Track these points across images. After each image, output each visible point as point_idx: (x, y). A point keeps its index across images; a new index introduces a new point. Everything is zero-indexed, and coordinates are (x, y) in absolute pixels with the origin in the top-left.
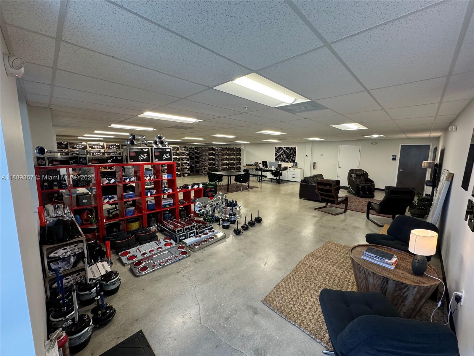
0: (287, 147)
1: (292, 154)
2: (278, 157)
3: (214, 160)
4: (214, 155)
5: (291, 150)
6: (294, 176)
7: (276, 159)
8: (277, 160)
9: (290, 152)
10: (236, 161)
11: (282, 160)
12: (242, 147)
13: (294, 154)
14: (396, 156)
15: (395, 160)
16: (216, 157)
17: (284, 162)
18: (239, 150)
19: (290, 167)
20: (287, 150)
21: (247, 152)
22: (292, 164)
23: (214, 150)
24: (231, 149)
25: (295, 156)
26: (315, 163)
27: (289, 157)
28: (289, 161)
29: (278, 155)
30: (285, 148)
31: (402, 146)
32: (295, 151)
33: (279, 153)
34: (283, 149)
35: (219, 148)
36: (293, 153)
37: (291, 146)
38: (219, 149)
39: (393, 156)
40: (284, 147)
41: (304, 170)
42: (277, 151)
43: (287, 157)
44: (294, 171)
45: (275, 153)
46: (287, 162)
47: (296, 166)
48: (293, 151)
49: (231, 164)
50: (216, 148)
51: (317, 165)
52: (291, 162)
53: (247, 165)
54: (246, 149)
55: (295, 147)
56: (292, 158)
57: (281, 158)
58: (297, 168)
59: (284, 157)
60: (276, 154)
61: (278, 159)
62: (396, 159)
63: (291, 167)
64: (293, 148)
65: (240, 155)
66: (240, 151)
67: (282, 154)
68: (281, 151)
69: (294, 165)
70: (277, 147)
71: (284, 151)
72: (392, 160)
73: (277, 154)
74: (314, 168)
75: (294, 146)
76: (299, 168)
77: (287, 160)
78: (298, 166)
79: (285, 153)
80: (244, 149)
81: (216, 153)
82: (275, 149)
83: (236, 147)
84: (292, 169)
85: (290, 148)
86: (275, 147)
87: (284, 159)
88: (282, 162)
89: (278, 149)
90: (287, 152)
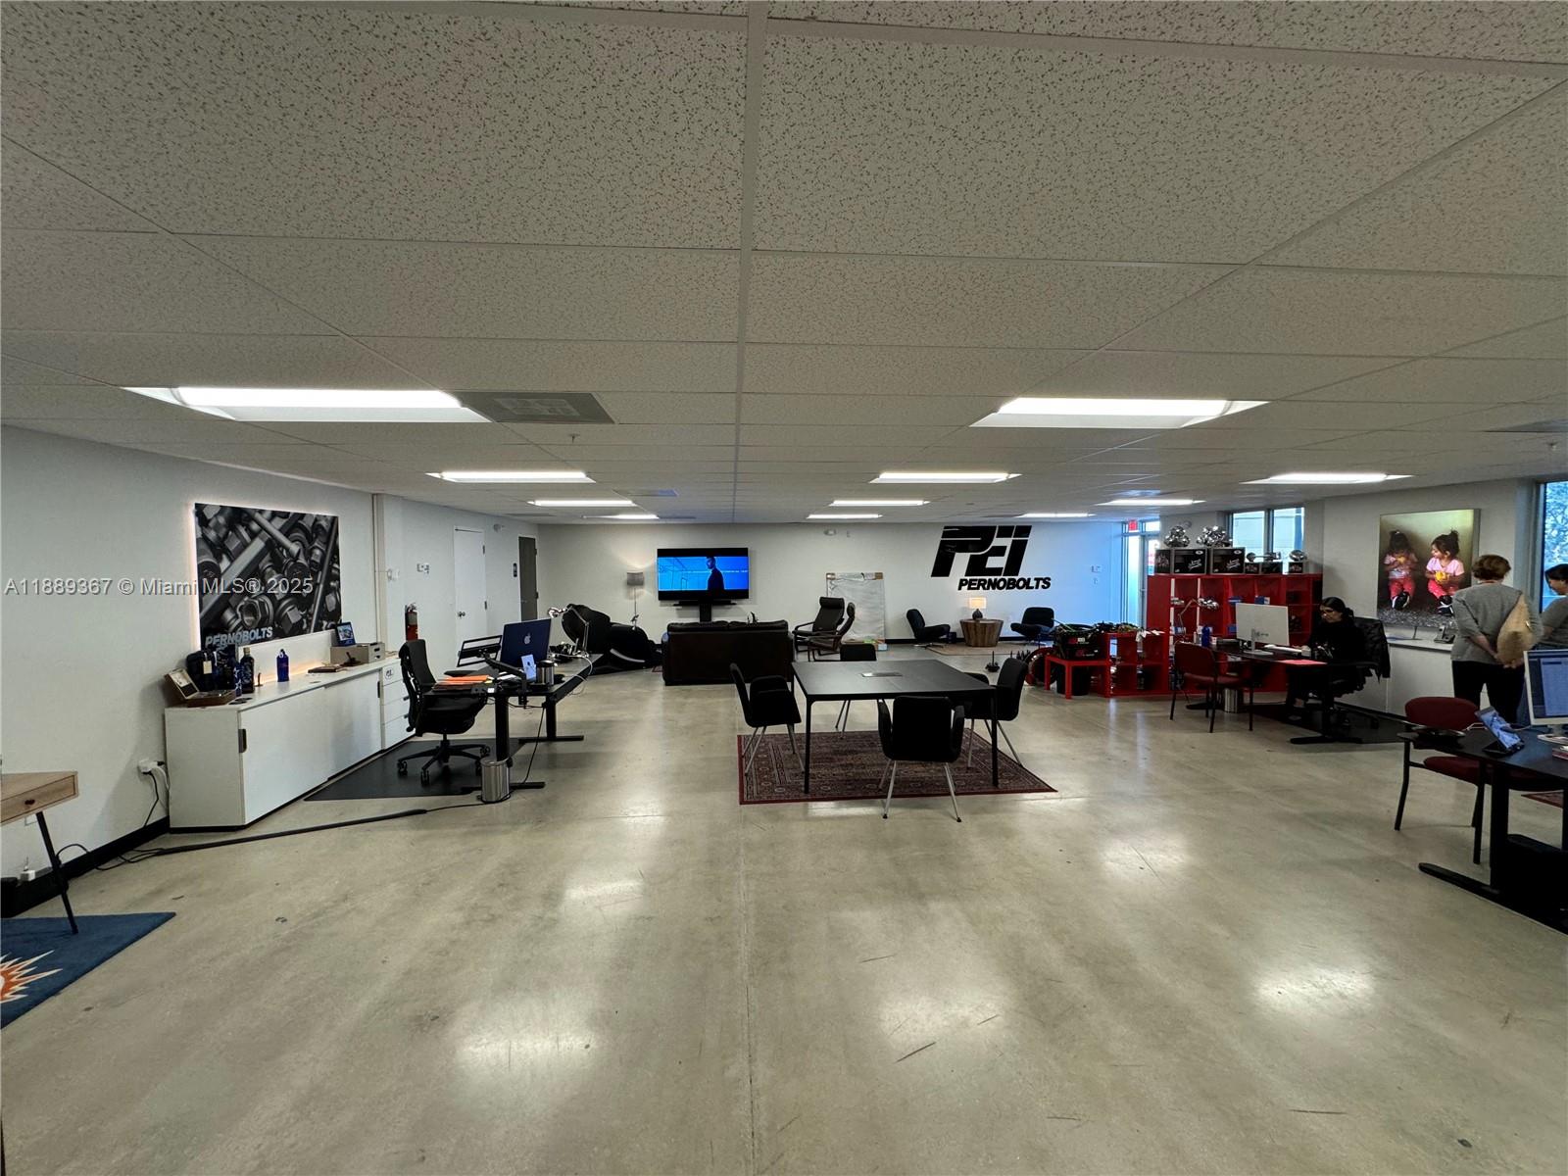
0: (292, 510)
1: (320, 566)
2: (224, 602)
5: (311, 541)
8: (224, 627)
9: (310, 552)
11: (261, 624)
13: (331, 567)
17: (279, 632)
20: (287, 535)
25: (337, 578)
27: (305, 593)
28: (309, 627)
30: (279, 523)
31: (519, 539)
32: (336, 551)
33: (232, 561)
34: (263, 528)
36: (322, 558)
37: (315, 513)
40: (269, 508)
42: (211, 545)
46: (297, 630)
48: (328, 542)
52: (319, 627)
55: (334, 521)
56: (323, 600)
57: (250, 609)
61: (228, 615)
64: (323, 523)
67: (253, 570)
68: (245, 546)
70: (213, 501)
71: (272, 545)
73: (219, 575)
75: (329, 514)
77: (294, 616)
79: (278, 566)
82: (195, 520)
85: (308, 523)
86: (197, 505)
87: (275, 609)
88: (266, 639)
89: (222, 520)
90: (288, 550)
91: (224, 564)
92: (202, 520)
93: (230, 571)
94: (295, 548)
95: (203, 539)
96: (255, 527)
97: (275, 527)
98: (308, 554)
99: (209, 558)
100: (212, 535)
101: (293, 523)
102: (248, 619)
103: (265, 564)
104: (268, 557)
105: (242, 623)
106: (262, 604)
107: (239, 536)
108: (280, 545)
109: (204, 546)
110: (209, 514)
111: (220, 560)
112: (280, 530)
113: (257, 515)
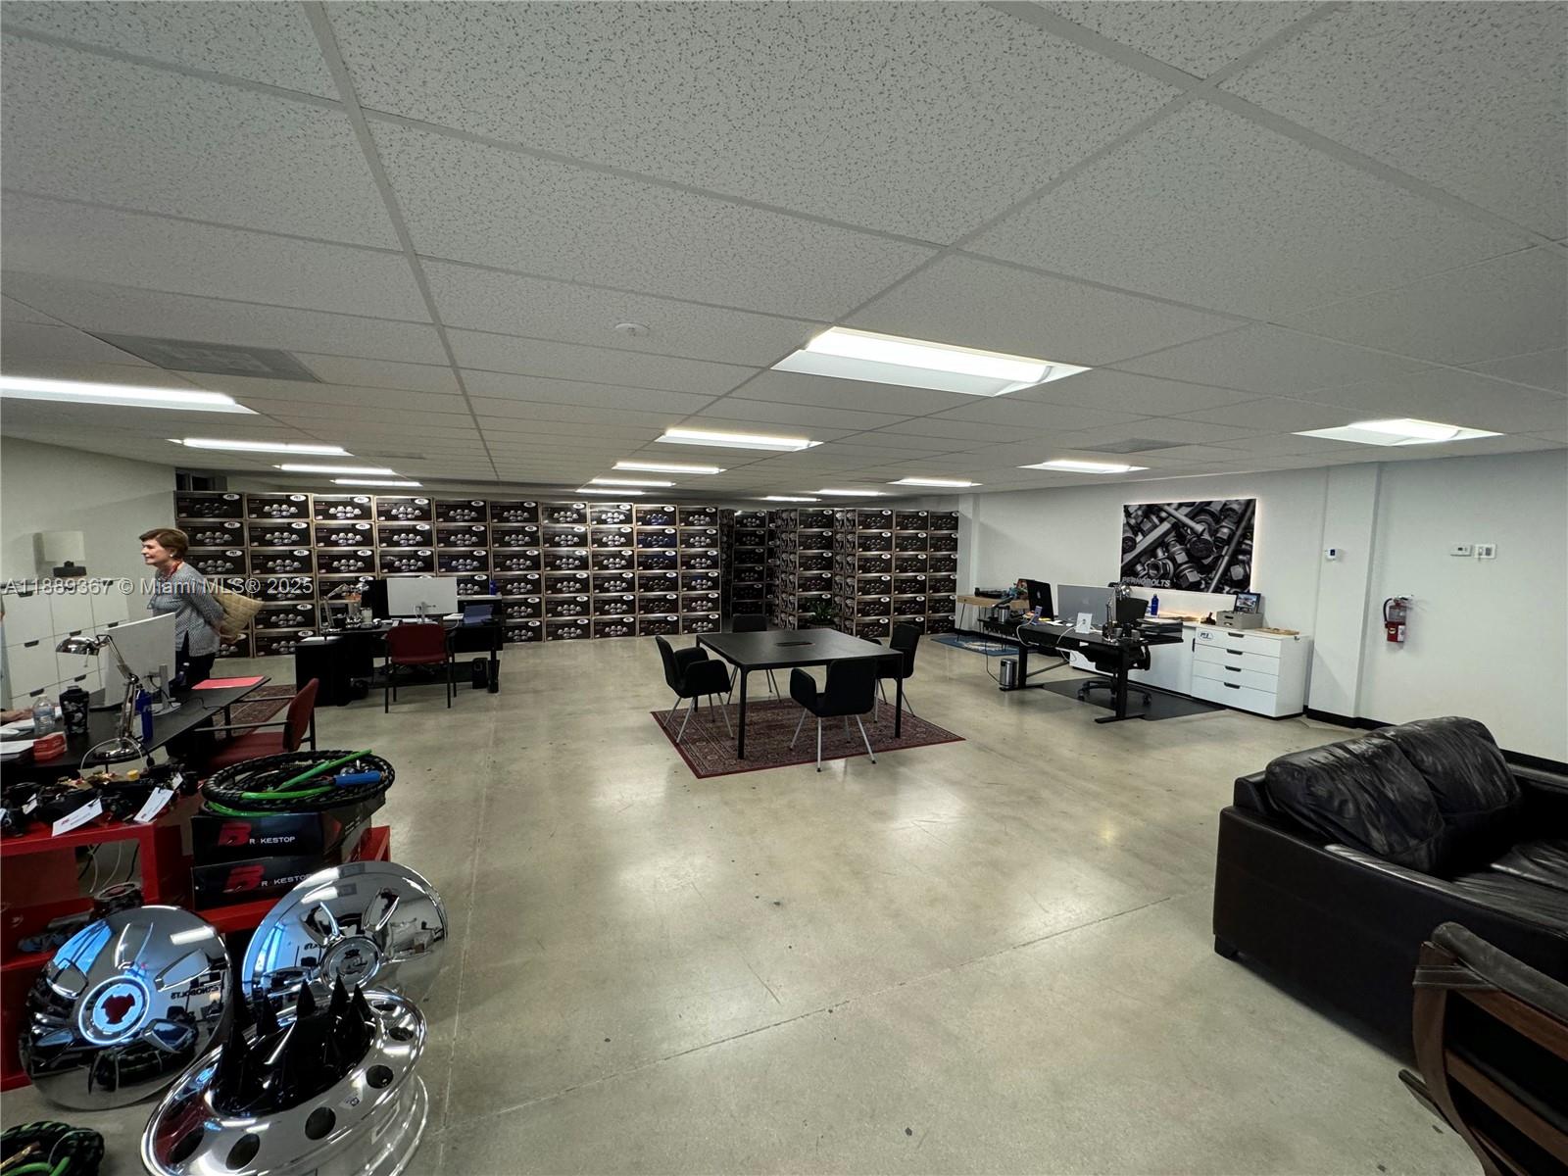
0: (1198, 500)
1: (1228, 542)
2: (1137, 560)
3: (828, 564)
4: (829, 543)
5: (1218, 520)
6: (1233, 677)
7: (1128, 571)
8: (1136, 574)
9: (1217, 531)
11: (1165, 576)
12: (964, 509)
13: (1240, 543)
16: (837, 554)
17: (1176, 586)
18: (952, 521)
19: (1209, 621)
20: (1192, 519)
21: (985, 530)
22: (1226, 601)
23: (829, 521)
24: (905, 521)
25: (1250, 553)
26: (1400, 604)
27: (1206, 562)
28: (1208, 585)
29: (1139, 549)
30: (1185, 510)
32: (1249, 529)
33: (1145, 536)
34: (1170, 515)
35: (848, 511)
36: (1231, 537)
37: (1223, 499)
38: (848, 519)
40: (1176, 501)
41: (1311, 650)
42: (1132, 528)
43: (1194, 560)
44: (1235, 644)
45: (1124, 540)
46: (1195, 587)
47: (1250, 614)
48: (1238, 523)
49: (902, 586)
50: (838, 515)
51: (1422, 624)
52: (1218, 590)
53: (978, 593)
54: (982, 519)
55: (1250, 504)
56: (1227, 569)
57: (1156, 567)
58: (1258, 624)
59: (1173, 560)
60: (1128, 545)
61: (1139, 568)
63: (1214, 618)
64: (1235, 506)
65: (953, 544)
66: (955, 527)
67: (1161, 543)
68: (1155, 527)
69: (1236, 609)
70: (1135, 503)
71: (1178, 527)
73: (1135, 544)
74: (1392, 638)
75: (1244, 498)
76: (1276, 631)
77: (1193, 576)
78: (1272, 614)
79: (1181, 539)
80: (970, 516)
81: (838, 536)
82: (1123, 514)
83: (932, 509)
84: (1220, 634)
85: (1213, 508)
86: (1125, 506)
87: (1175, 570)
88: (1164, 587)
89: (1140, 513)
90: (1192, 529)
91: (1139, 538)
92: (1128, 514)
93: (1143, 542)
94: (1199, 528)
95: (1128, 523)
96: (1164, 515)
97: (1181, 515)
99: (1130, 534)
100: (1133, 522)
101: (1199, 510)
102: (1152, 572)
103: (1171, 538)
104: (1173, 534)
105: (1148, 574)
106: (1165, 565)
107: (1151, 521)
108: (1185, 525)
109: (1127, 528)
110: (1131, 510)
111: (1136, 535)
112: (1186, 516)
113: (1166, 508)
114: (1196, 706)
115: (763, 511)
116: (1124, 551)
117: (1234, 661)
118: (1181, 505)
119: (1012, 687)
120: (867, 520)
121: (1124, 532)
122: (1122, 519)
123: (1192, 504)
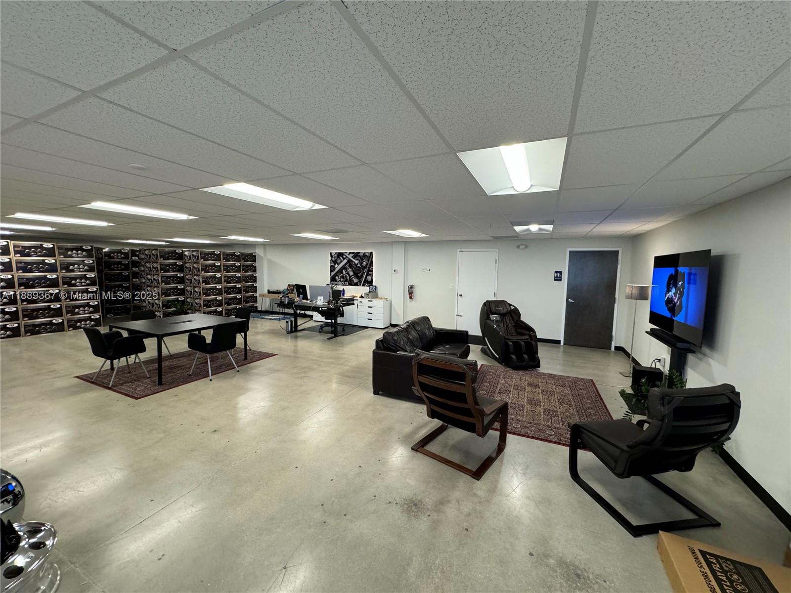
0: (356, 251)
1: (365, 267)
2: (336, 274)
3: (182, 281)
4: (181, 269)
5: (362, 260)
6: (370, 316)
7: (333, 279)
8: (336, 280)
9: (362, 263)
10: (244, 283)
11: (346, 281)
12: (259, 252)
13: (369, 268)
14: (561, 273)
15: (561, 280)
16: (187, 275)
17: (350, 284)
18: (253, 258)
19: (362, 297)
20: (354, 258)
21: (270, 261)
22: (366, 289)
23: (181, 256)
24: (228, 257)
25: (372, 271)
26: (412, 287)
27: (360, 275)
28: (360, 283)
29: (337, 270)
30: (351, 255)
31: (570, 252)
32: (372, 262)
33: (338, 265)
34: (347, 257)
35: (193, 251)
36: (367, 265)
37: (363, 252)
38: (193, 255)
39: (556, 272)
40: (348, 251)
41: (391, 302)
42: (333, 261)
43: (356, 274)
44: (370, 304)
45: (331, 266)
46: (356, 284)
47: (373, 293)
48: (369, 260)
49: (228, 291)
50: (186, 253)
51: (417, 292)
52: (364, 285)
53: (269, 292)
54: (269, 256)
55: (371, 253)
56: (366, 277)
57: (343, 277)
58: (376, 297)
59: (349, 275)
60: (332, 268)
61: (337, 278)
62: (561, 277)
63: (363, 295)
64: (367, 254)
65: (254, 269)
66: (255, 260)
67: (344, 268)
68: (342, 261)
69: (370, 292)
70: (334, 252)
71: (349, 261)
72: (555, 280)
73: (335, 268)
74: (410, 298)
75: (370, 251)
76: (381, 298)
77: (355, 280)
78: (380, 292)
79: (351, 266)
80: (263, 255)
81: (187, 265)
82: (330, 256)
83: (242, 251)
84: (365, 300)
85: (361, 255)
86: (331, 253)
87: (350, 278)
88: (346, 285)
89: (336, 256)
90: (354, 263)
91: (336, 266)
92: (332, 256)
93: (338, 267)
94: (356, 262)
95: (332, 260)
96: (344, 257)
97: (350, 257)
98: (361, 264)
99: (333, 264)
100: (333, 259)
101: (356, 255)
102: (342, 279)
103: (347, 266)
104: (348, 264)
105: (340, 280)
106: (346, 276)
107: (340, 259)
108: (352, 261)
109: (332, 262)
110: (333, 254)
111: (335, 265)
112: (352, 257)
113: (345, 254)
114: (359, 329)
115: (127, 249)
116: (331, 271)
117: (370, 310)
118: (350, 253)
119: (292, 332)
120: (205, 256)
121: (331, 263)
122: (330, 258)
123: (353, 253)
